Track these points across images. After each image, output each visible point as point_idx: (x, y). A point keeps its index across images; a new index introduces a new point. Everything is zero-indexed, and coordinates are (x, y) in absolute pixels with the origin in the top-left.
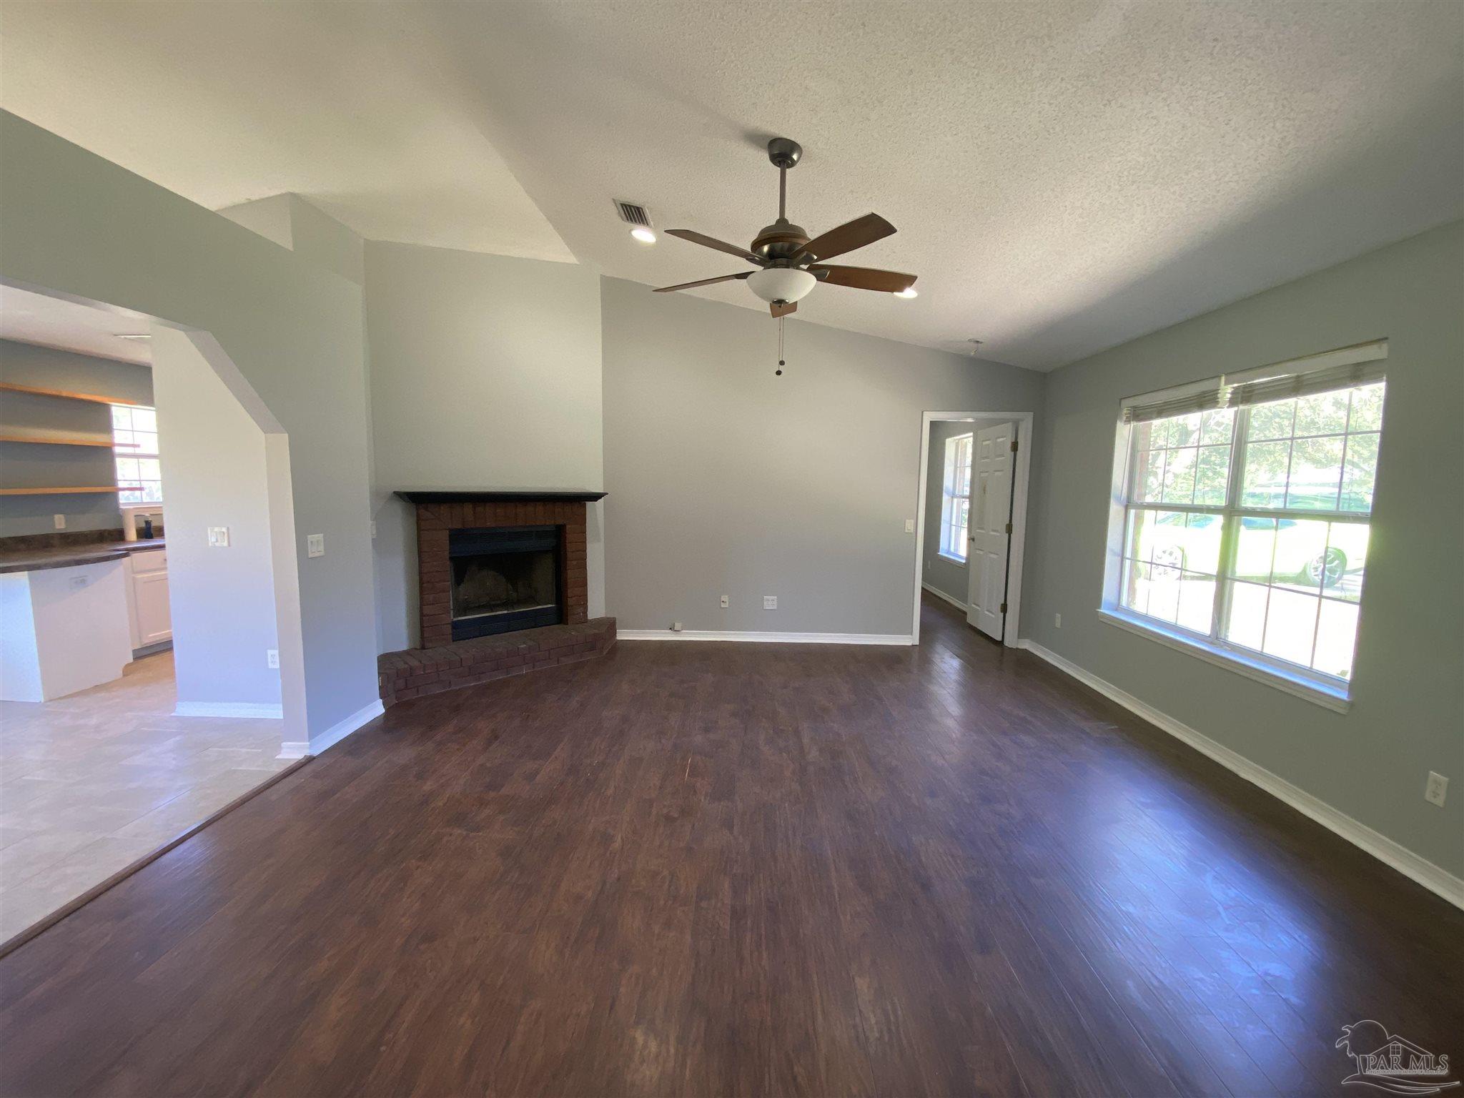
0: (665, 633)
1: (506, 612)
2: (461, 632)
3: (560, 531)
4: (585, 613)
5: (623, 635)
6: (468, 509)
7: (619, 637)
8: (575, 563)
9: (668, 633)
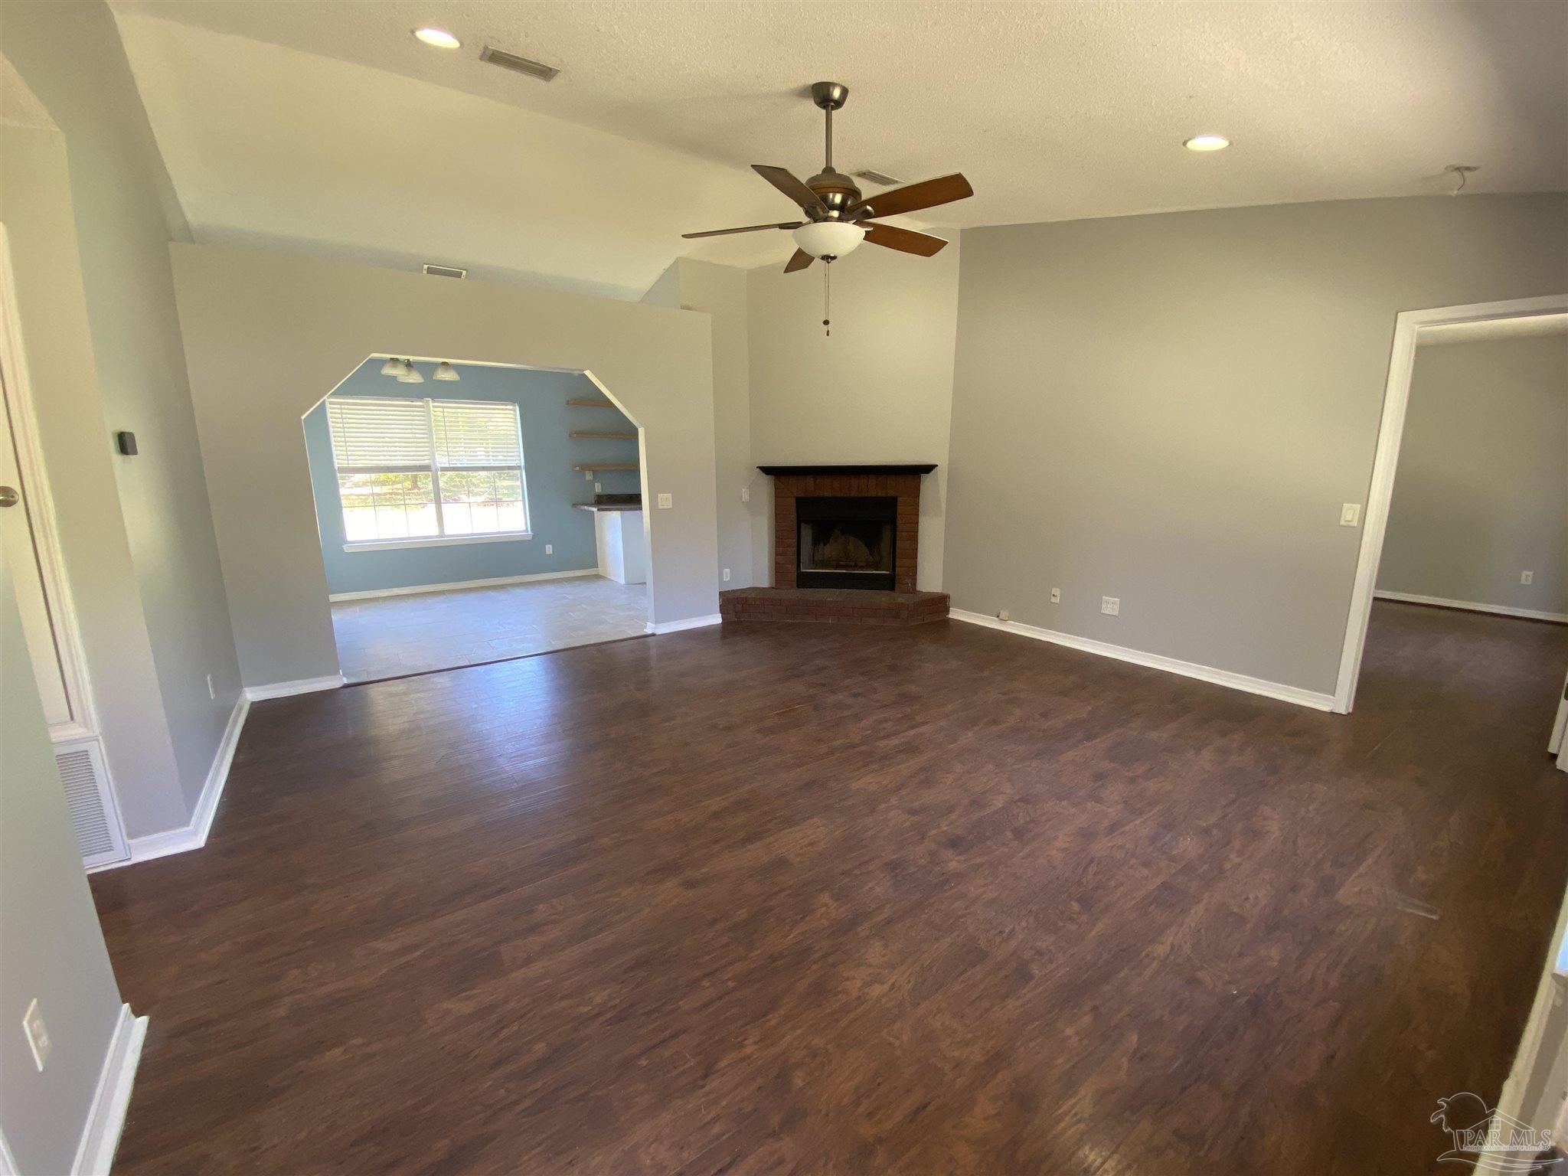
0: (991, 620)
1: (844, 571)
2: (804, 581)
3: (891, 503)
4: (914, 584)
5: (956, 614)
6: (810, 481)
7: (950, 616)
8: (905, 534)
9: (994, 621)
